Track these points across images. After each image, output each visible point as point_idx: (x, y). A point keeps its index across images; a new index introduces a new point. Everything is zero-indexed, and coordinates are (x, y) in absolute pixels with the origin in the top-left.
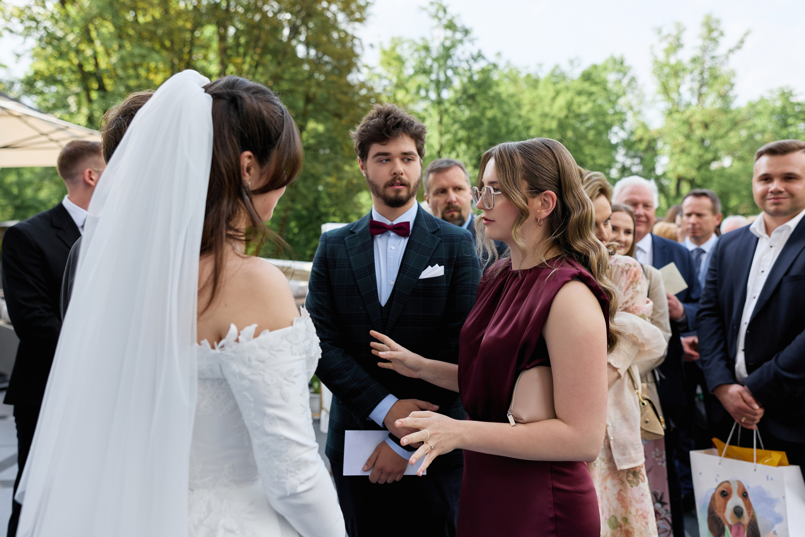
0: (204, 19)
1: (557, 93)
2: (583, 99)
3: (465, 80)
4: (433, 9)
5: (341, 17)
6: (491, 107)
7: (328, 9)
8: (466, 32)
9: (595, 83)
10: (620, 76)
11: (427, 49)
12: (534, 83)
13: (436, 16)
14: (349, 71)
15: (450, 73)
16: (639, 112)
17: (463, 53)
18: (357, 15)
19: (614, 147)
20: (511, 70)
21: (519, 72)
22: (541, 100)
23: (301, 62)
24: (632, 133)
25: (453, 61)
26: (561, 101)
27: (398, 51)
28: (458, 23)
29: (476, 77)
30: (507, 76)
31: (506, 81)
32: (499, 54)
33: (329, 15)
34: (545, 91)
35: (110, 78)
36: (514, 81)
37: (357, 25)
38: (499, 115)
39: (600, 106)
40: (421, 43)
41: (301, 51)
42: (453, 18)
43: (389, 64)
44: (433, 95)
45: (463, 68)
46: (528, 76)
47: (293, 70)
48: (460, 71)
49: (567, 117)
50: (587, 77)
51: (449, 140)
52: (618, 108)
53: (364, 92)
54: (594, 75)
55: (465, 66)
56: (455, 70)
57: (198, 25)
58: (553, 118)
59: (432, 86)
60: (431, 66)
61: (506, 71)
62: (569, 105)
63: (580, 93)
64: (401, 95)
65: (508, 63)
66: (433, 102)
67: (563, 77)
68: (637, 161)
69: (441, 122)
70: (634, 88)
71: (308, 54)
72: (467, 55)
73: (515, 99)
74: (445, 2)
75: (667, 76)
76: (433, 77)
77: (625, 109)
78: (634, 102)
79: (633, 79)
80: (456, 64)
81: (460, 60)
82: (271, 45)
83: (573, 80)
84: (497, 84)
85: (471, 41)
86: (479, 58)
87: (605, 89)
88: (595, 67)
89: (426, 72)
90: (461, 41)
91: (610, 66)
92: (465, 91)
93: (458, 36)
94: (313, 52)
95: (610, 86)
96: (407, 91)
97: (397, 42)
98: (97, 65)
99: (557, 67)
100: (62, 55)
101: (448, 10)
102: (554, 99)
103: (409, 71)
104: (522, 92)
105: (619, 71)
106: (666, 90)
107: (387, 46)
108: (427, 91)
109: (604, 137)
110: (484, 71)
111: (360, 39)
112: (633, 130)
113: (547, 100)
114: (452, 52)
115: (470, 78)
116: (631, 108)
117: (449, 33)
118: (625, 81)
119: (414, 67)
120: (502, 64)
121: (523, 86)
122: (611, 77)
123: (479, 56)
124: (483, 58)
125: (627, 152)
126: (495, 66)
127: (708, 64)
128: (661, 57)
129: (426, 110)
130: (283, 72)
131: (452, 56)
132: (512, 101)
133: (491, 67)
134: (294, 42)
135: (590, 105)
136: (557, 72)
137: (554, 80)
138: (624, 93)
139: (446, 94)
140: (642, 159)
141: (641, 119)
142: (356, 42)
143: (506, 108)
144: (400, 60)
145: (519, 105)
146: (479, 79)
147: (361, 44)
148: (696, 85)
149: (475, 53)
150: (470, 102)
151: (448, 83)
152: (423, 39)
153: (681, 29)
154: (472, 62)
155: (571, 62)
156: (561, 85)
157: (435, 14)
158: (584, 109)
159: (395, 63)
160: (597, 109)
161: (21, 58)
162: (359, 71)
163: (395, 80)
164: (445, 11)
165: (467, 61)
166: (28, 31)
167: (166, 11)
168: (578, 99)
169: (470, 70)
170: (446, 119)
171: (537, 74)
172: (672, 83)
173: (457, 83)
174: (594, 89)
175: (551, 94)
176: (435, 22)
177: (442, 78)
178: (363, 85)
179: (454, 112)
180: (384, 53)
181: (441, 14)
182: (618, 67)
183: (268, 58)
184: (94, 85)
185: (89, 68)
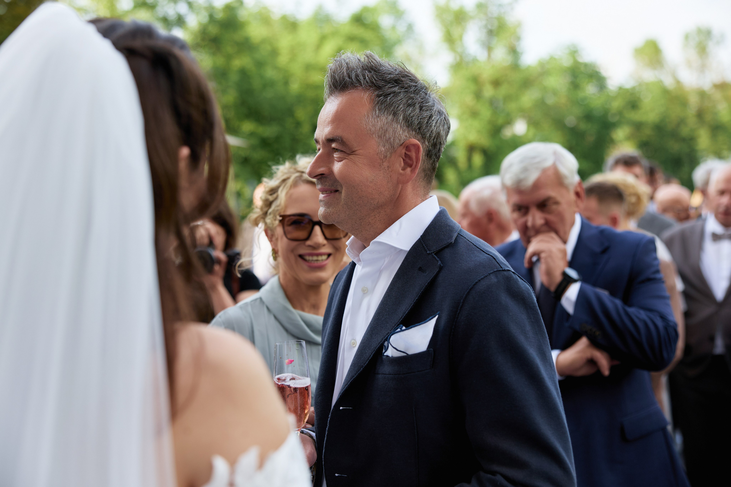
1: (323, 39)
2: (354, 46)
3: (205, 18)
6: (239, 55)
10: (395, 20)
12: (292, 27)
15: (183, 8)
21: (271, 12)
22: (303, 47)
26: (328, 50)
31: (256, 21)
34: (308, 36)
36: (266, 21)
38: (250, 65)
46: (284, 17)
48: (198, 6)
50: (359, 20)
58: (322, 70)
61: (255, 10)
67: (329, 20)
70: (412, 38)
75: (451, 23)
79: (410, 26)
83: (340, 24)
84: (244, 25)
88: (367, 9)
91: (383, 8)
104: (278, 36)
105: (392, 14)
106: (450, 39)
110: (229, 8)
113: (311, 48)
115: (212, 17)
118: (401, 28)
121: (279, 29)
122: (385, 21)
127: (495, 12)
138: (401, 41)
143: (258, 56)
146: (223, 17)
148: (484, 36)
150: (212, 46)
156: (327, 29)
171: (295, 14)
174: (367, 35)
175: (316, 39)
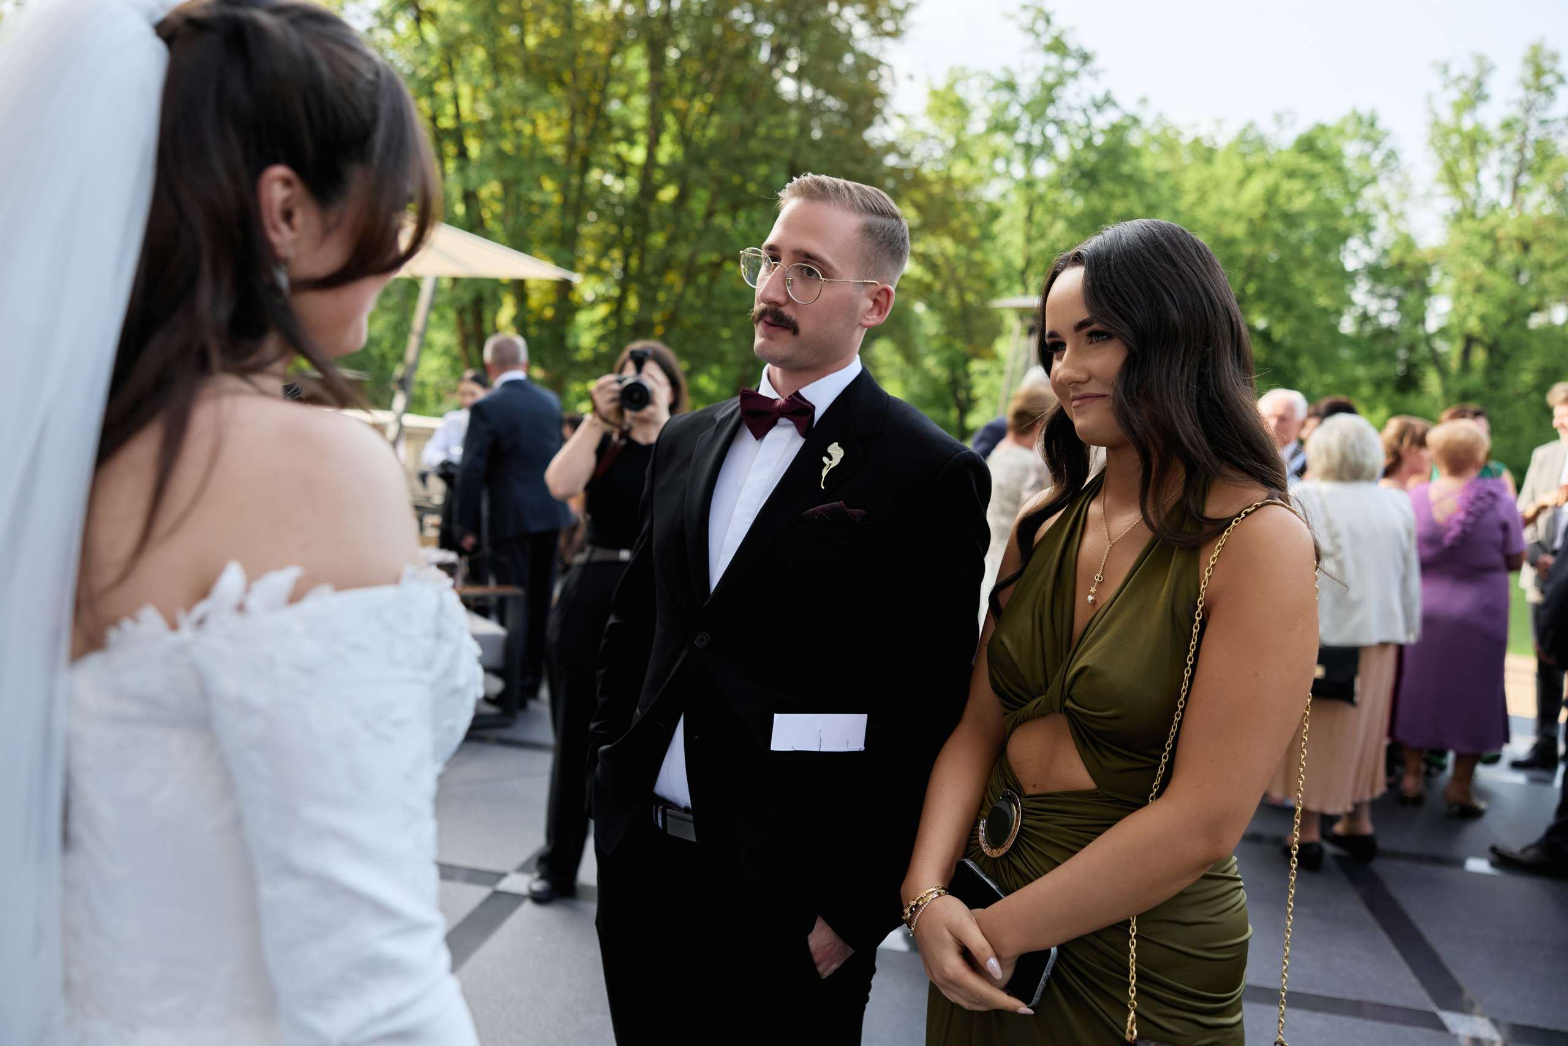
0: (631, 35)
1: (1250, 172)
2: (1297, 185)
3: (1079, 144)
4: (1026, 18)
5: (861, 30)
6: (1125, 196)
7: (838, 15)
8: (1085, 58)
9: (1323, 157)
10: (1367, 147)
11: (1011, 86)
12: (1207, 155)
13: (1031, 30)
14: (869, 123)
15: (1051, 131)
16: (1401, 215)
17: (1078, 95)
18: (888, 26)
19: (1350, 277)
20: (1165, 129)
21: (1179, 133)
22: (1218, 185)
23: (785, 105)
24: (1385, 253)
25: (1057, 110)
26: (1256, 188)
27: (960, 91)
28: (1071, 43)
29: (1099, 140)
30: (1155, 140)
31: (1154, 148)
32: (1143, 101)
33: (841, 26)
34: (1226, 170)
35: (475, 136)
36: (1170, 147)
37: (888, 42)
39: (1329, 201)
40: (1002, 77)
41: (787, 87)
42: (1062, 32)
43: (942, 113)
44: (1018, 171)
45: (1076, 123)
46: (1197, 141)
47: (772, 120)
48: (1070, 127)
49: (1265, 217)
50: (1307, 145)
52: (1361, 206)
53: (891, 160)
54: (1320, 144)
55: (1079, 118)
56: (1059, 123)
57: (618, 47)
58: (1239, 217)
59: (1018, 155)
60: (1017, 119)
61: (1156, 131)
62: (1270, 196)
63: (1291, 174)
64: (960, 169)
65: (1160, 116)
66: (1018, 183)
67: (1261, 144)
68: (1391, 304)
69: (1029, 219)
70: (1392, 171)
71: (799, 92)
72: (1085, 100)
73: (1170, 181)
74: (1048, 7)
75: (1457, 150)
76: (1021, 137)
77: (1374, 208)
78: (1392, 197)
79: (1391, 155)
80: (1063, 115)
81: (1070, 108)
82: (738, 78)
83: (1279, 151)
84: (1137, 153)
85: (1094, 74)
86: (1106, 105)
87: (1340, 170)
88: (1322, 128)
89: (1008, 128)
90: (1074, 75)
91: (1350, 128)
92: (1076, 164)
93: (1071, 64)
94: (808, 92)
95: (1348, 164)
96: (972, 161)
97: (957, 77)
98: (458, 116)
99: (1251, 125)
101: (1054, 19)
102: (1241, 184)
103: (978, 125)
104: (1184, 169)
105: (1367, 138)
106: (1453, 178)
107: (940, 84)
108: (1008, 161)
109: (1332, 258)
110: (1116, 130)
111: (890, 66)
112: (1387, 247)
113: (1230, 186)
114: (1057, 92)
115: (1088, 143)
116: (1386, 207)
117: (1053, 59)
118: (1377, 158)
119: (988, 120)
120: (1148, 118)
121: (1186, 158)
122: (1351, 150)
123: (1107, 101)
124: (1114, 104)
125: (1373, 287)
126: (1136, 121)
127: (1535, 133)
128: (1447, 116)
129: (1004, 196)
130: (756, 123)
131: (1057, 101)
132: (1165, 187)
133: (1128, 122)
134: (777, 74)
135: (1309, 198)
136: (1251, 135)
137: (1245, 148)
138: (1373, 180)
139: (1043, 169)
140: (1400, 301)
141: (1403, 227)
142: (884, 71)
143: (1152, 197)
144: (961, 107)
145: (1177, 192)
146: (1105, 143)
147: (892, 73)
148: (1509, 171)
149: (1100, 95)
150: (1085, 183)
151: (1046, 149)
152: (1006, 69)
153: (1484, 68)
154: (1092, 111)
155: (1278, 118)
156: (1254, 160)
157: (1030, 26)
158: (1299, 204)
159: (951, 111)
160: (1322, 205)
162: (885, 121)
163: (951, 142)
164: (1048, 21)
165: (1084, 111)
167: (568, 24)
168: (1288, 186)
169: (1088, 126)
170: (1039, 213)
171: (1212, 137)
172: (1465, 166)
173: (1063, 149)
174: (1318, 167)
175: (1238, 173)
176: (1030, 39)
177: (1037, 141)
178: (891, 148)
179: (1054, 201)
180: (935, 94)
181: (1040, 26)
182: (1364, 131)
183: (731, 100)
184: (451, 149)
185: (446, 122)
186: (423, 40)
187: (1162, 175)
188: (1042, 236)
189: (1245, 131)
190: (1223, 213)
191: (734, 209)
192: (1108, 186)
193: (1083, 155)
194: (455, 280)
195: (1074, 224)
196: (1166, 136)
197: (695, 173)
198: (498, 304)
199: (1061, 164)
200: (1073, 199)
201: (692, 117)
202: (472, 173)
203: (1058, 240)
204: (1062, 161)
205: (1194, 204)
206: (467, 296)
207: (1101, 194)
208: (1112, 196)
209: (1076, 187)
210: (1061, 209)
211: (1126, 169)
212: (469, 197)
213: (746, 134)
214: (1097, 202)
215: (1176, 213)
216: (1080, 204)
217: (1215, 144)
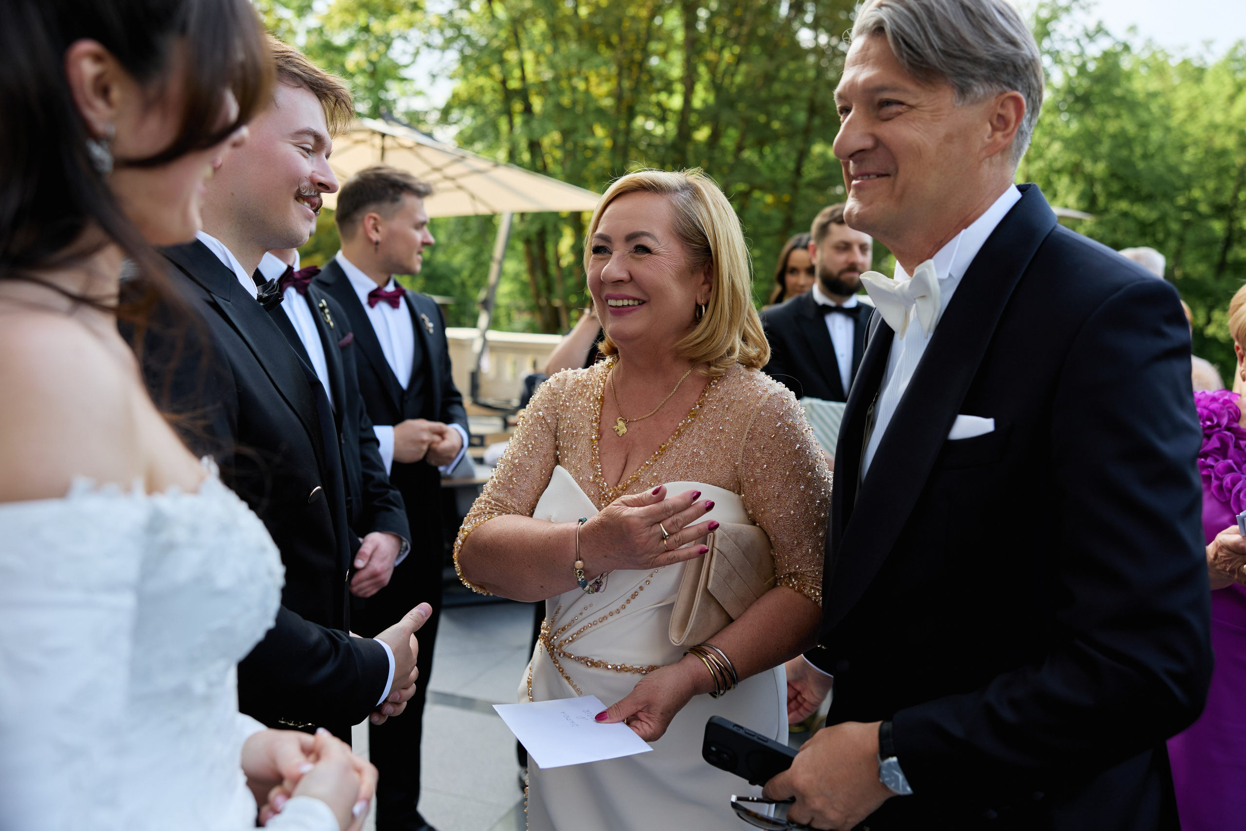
1: (1239, 89)
3: (1073, 72)
6: (1118, 116)
12: (1197, 75)
17: (1071, 27)
20: (1153, 55)
21: (1167, 56)
22: (1207, 101)
23: (804, 52)
25: (1052, 42)
29: (1092, 67)
30: (1145, 64)
31: (1143, 71)
32: (1133, 29)
35: (539, 94)
36: (1160, 70)
38: (1131, 128)
41: (805, 37)
45: (1070, 52)
46: (1185, 62)
47: (792, 65)
48: (1065, 57)
51: (1041, 170)
55: (1074, 49)
56: (1055, 56)
57: (658, 10)
58: (1230, 129)
61: (1145, 56)
65: (1149, 42)
71: (816, 40)
72: (1078, 31)
73: (1161, 101)
80: (1058, 46)
81: (1064, 40)
82: (761, 31)
84: (1129, 76)
85: (1085, 8)
86: (1098, 35)
90: (1067, 9)
92: (1070, 90)
94: (823, 39)
98: (523, 78)
99: (1241, 43)
100: (484, 69)
102: (1232, 99)
104: (1174, 89)
113: (1221, 101)
114: (1051, 26)
120: (1137, 44)
121: (1176, 80)
123: (1100, 30)
124: (1107, 34)
126: (1127, 48)
130: (778, 69)
131: (1052, 34)
132: (1155, 108)
133: (1119, 48)
134: (796, 25)
136: (1241, 53)
137: (1235, 65)
143: (1144, 116)
145: (1167, 111)
146: (1098, 68)
149: (1092, 26)
150: (1079, 107)
154: (1084, 41)
161: (437, 79)
165: (1078, 41)
166: (449, 42)
169: (1082, 54)
171: (1201, 58)
173: (1058, 77)
175: (1229, 89)
179: (1052, 125)
183: (756, 50)
184: (518, 106)
185: (514, 84)
186: (493, 16)
187: (1153, 95)
188: (1040, 156)
189: (1235, 49)
190: (1214, 127)
191: (760, 144)
192: (1101, 108)
193: (1077, 81)
194: (523, 215)
195: (1069, 143)
196: (1156, 59)
197: (726, 115)
198: (559, 235)
199: (1057, 91)
200: (1068, 122)
201: (722, 66)
202: (535, 124)
203: (1056, 159)
204: (1057, 87)
205: (1185, 121)
206: (535, 228)
207: (1095, 115)
208: (1105, 117)
209: (1069, 110)
210: (1058, 131)
211: (1118, 92)
212: (534, 146)
213: (769, 78)
214: (1091, 123)
215: (1168, 129)
216: (1075, 126)
217: (1205, 63)
